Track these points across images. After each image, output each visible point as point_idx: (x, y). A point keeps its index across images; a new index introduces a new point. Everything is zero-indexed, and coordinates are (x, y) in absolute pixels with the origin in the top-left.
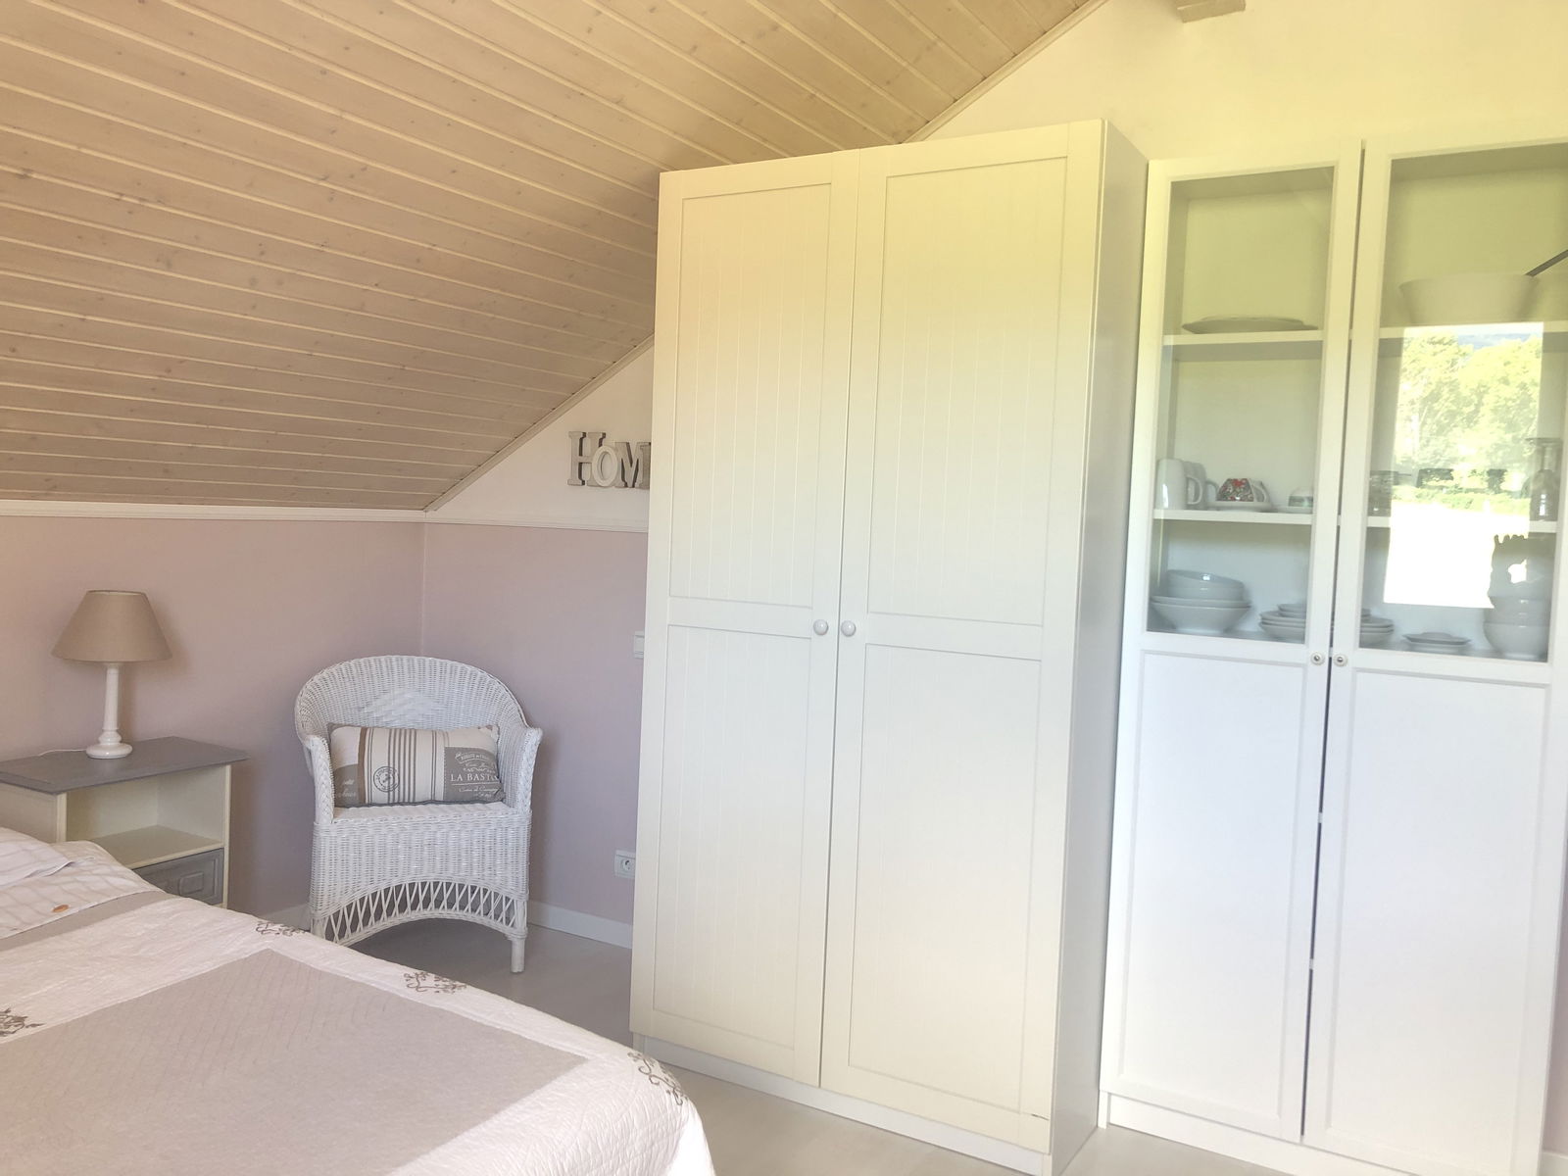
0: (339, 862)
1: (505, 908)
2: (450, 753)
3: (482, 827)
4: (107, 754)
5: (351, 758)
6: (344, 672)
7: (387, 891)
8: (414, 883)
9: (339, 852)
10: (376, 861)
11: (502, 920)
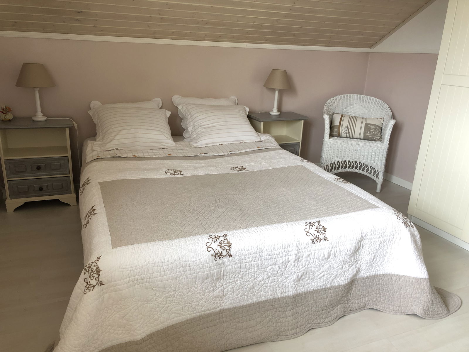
0: (329, 151)
1: (376, 173)
2: (366, 125)
3: (372, 148)
4: (274, 114)
5: (337, 123)
6: (340, 98)
7: (342, 161)
8: (350, 161)
9: (329, 149)
10: (340, 152)
11: (375, 176)
